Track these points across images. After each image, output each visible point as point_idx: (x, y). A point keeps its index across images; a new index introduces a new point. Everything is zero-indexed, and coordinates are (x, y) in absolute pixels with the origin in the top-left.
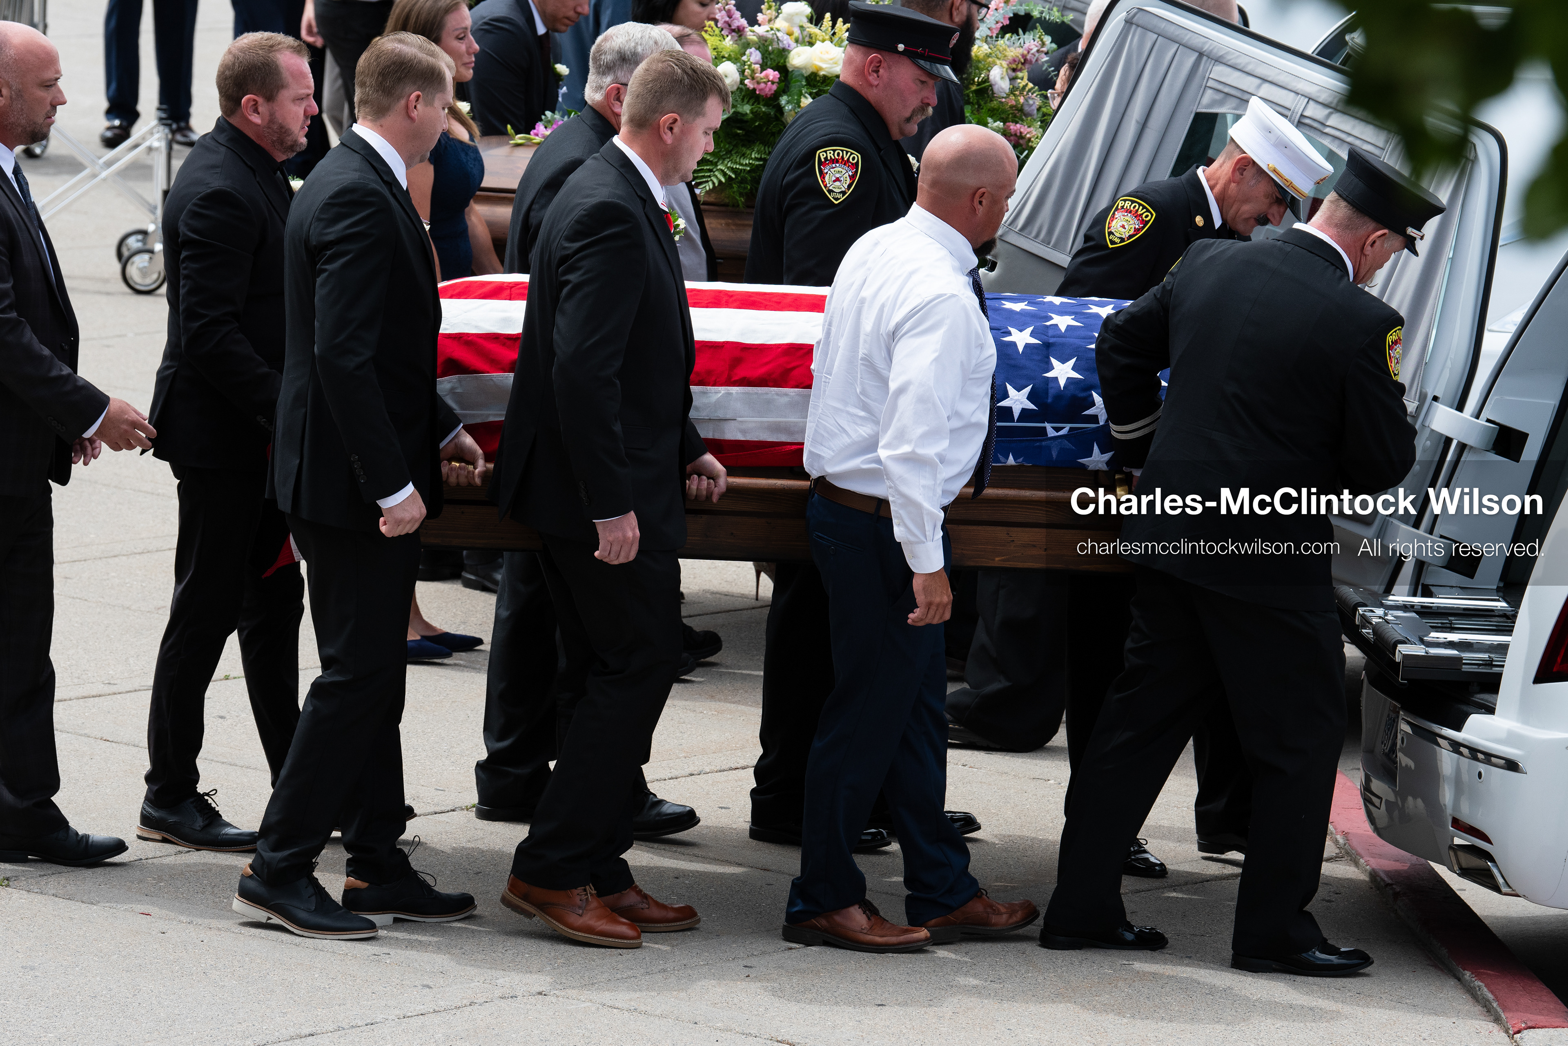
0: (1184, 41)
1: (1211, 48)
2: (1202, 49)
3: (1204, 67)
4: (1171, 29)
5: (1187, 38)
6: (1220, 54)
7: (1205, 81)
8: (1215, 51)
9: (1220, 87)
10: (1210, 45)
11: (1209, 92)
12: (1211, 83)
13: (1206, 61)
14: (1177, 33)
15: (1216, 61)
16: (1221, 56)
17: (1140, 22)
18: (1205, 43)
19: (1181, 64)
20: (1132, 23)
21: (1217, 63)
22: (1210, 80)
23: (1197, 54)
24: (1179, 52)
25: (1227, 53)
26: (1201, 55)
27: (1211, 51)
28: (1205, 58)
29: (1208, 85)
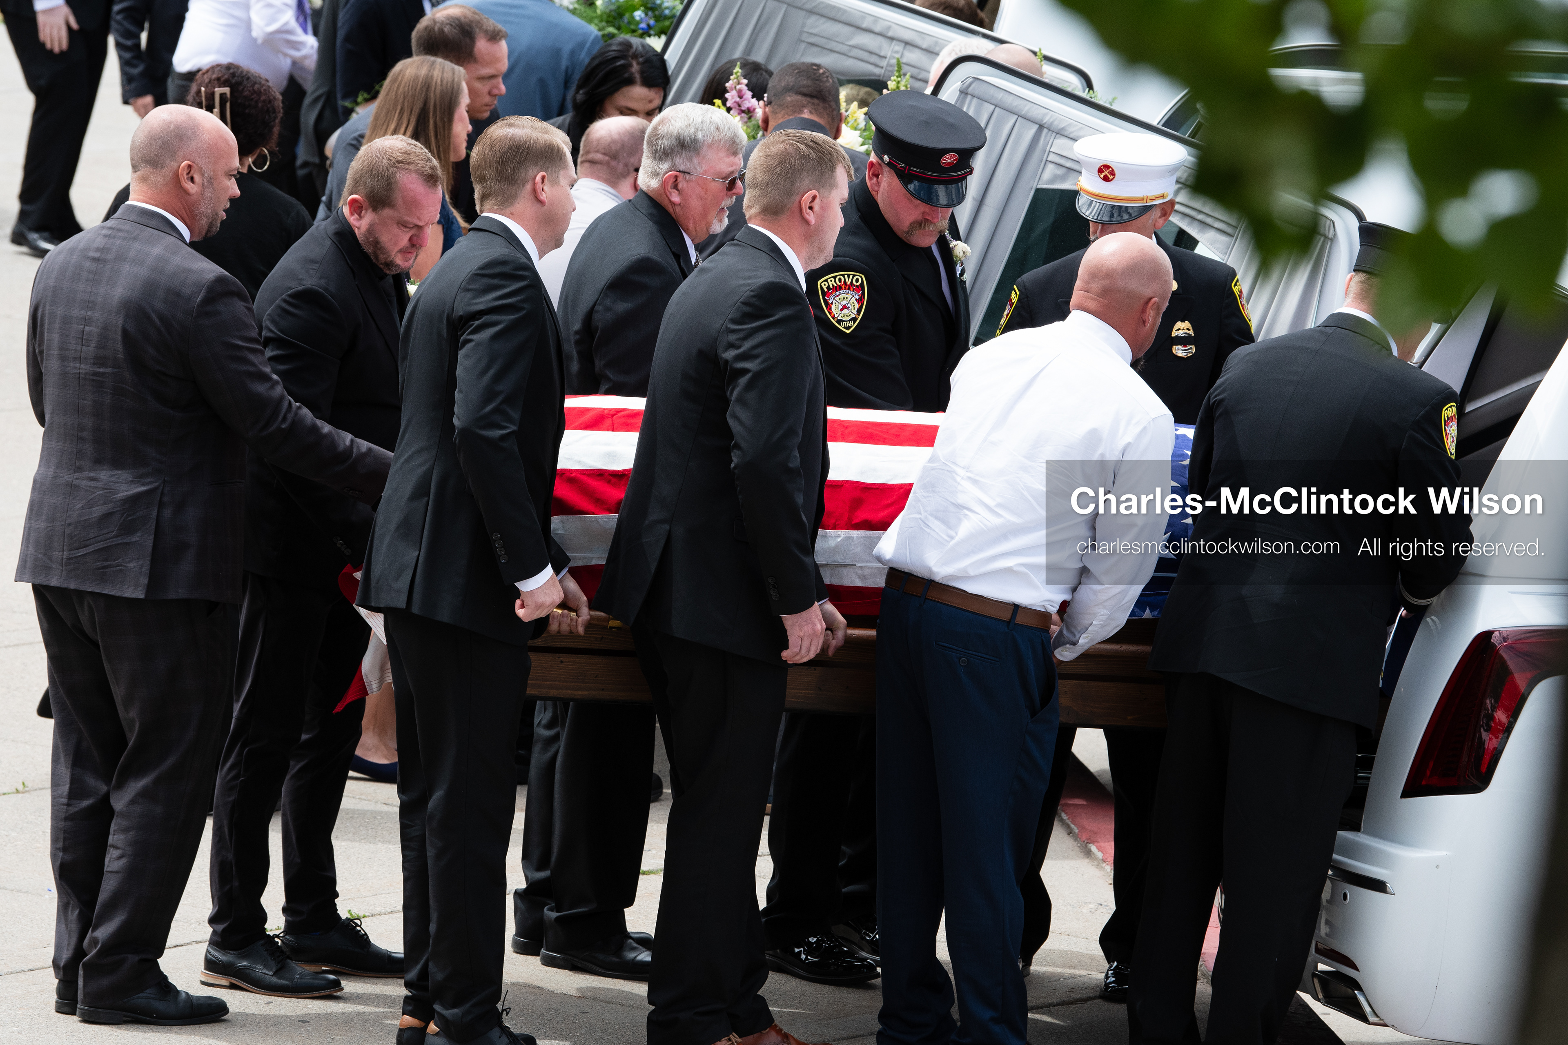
0: (1023, 113)
1: (1051, 120)
2: (1043, 121)
3: (1044, 140)
4: (1009, 101)
5: (1026, 109)
6: (1062, 126)
7: (1046, 155)
8: (1056, 123)
9: (1062, 161)
10: (1051, 117)
11: (1050, 168)
12: (1052, 157)
13: (1047, 134)
14: (1015, 104)
15: (1057, 133)
16: (1063, 129)
17: (976, 93)
18: (1045, 115)
19: (1019, 137)
20: (967, 94)
21: (1058, 136)
22: (1051, 153)
23: (1037, 126)
24: (1017, 124)
25: (1069, 125)
26: (1041, 127)
27: (1052, 123)
28: (1045, 131)
29: (1048, 159)
